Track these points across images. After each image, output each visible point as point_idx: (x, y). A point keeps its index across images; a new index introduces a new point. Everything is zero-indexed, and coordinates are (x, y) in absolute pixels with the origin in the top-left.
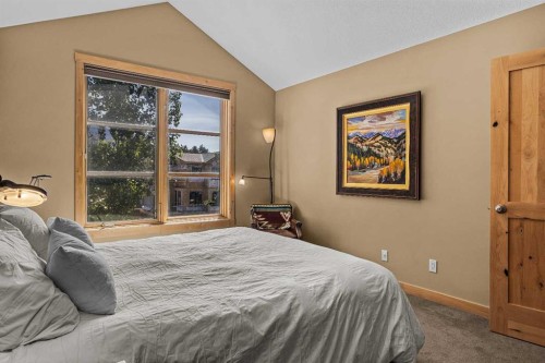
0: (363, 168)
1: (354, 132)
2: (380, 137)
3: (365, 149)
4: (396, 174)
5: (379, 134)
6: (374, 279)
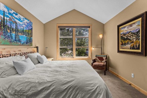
0: (125, 44)
1: (122, 32)
2: (131, 33)
3: (126, 37)
4: (136, 46)
5: (130, 32)
6: (92, 84)
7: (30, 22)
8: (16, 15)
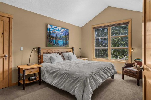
7: (67, 29)
8: (56, 28)
